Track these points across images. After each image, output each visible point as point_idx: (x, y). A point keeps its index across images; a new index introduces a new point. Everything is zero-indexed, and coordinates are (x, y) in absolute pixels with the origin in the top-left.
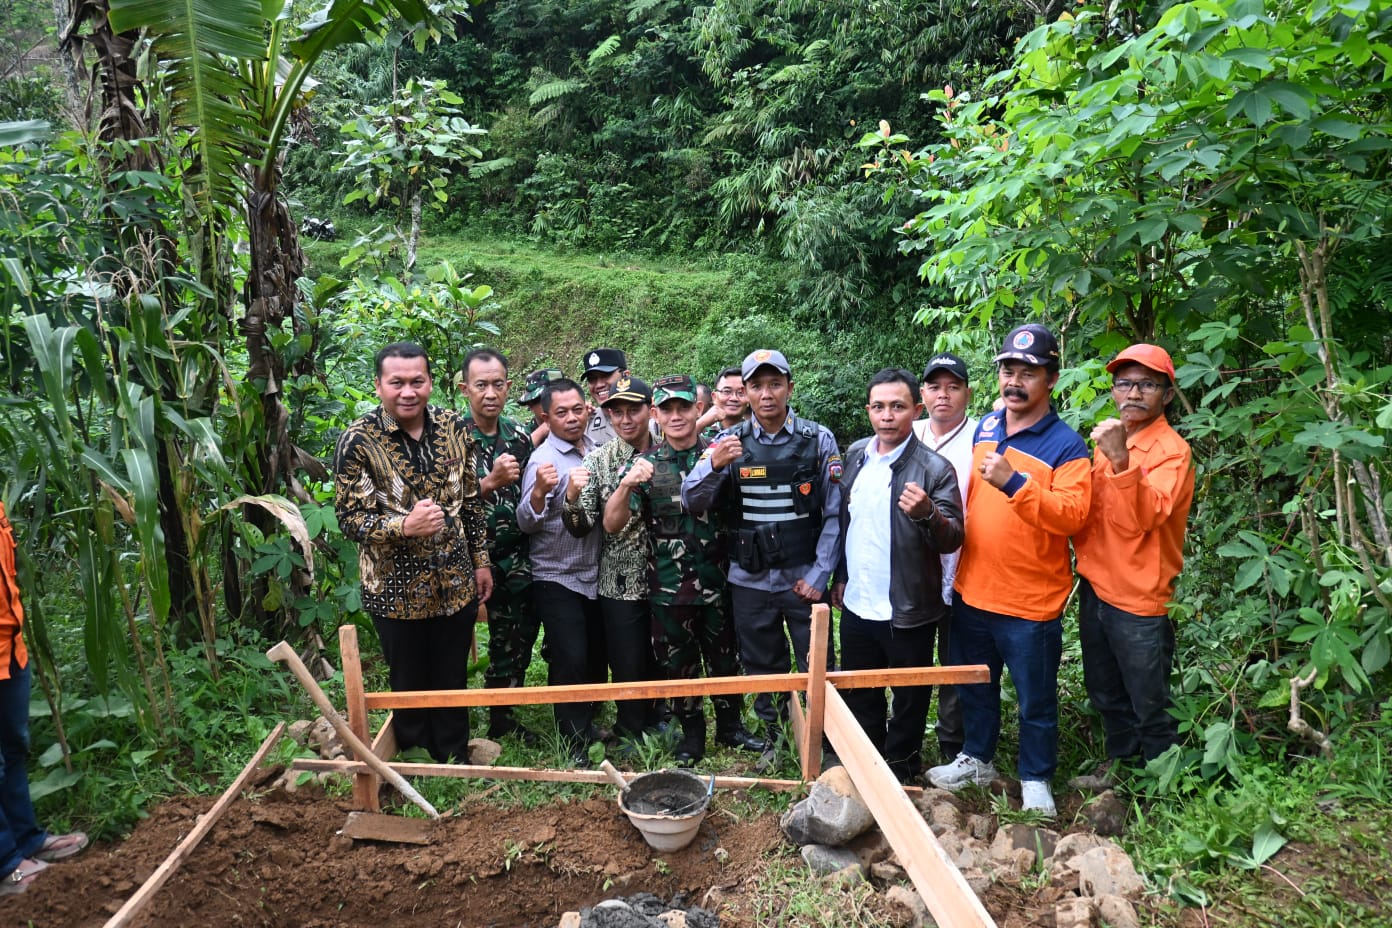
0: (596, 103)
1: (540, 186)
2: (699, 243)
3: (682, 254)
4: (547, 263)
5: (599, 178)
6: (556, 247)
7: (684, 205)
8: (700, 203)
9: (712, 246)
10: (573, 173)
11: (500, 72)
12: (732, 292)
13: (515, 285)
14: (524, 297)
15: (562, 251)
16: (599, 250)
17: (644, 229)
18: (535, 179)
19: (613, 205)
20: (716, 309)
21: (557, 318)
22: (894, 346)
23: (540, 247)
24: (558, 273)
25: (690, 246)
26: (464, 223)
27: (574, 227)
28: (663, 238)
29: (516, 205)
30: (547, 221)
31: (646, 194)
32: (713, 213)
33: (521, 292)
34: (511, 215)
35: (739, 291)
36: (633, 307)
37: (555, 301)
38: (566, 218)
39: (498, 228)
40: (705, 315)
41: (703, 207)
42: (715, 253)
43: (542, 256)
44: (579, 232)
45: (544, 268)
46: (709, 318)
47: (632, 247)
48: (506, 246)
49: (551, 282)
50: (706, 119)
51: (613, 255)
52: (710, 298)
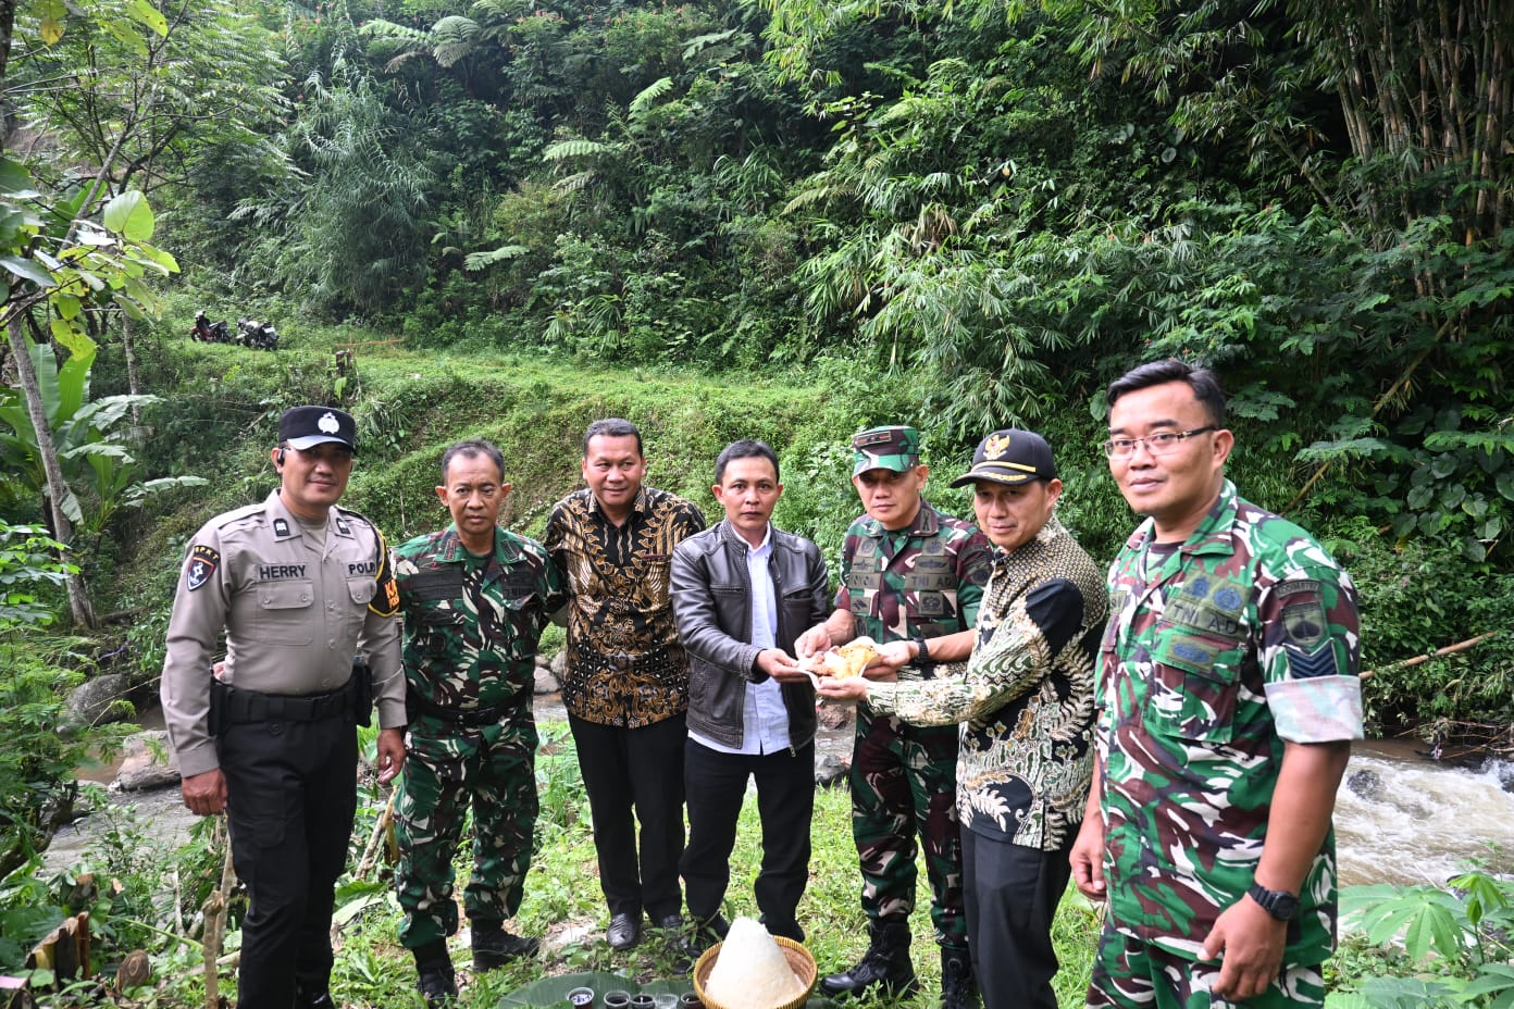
0: (640, 172)
1: (560, 281)
2: (776, 354)
3: (753, 368)
4: (560, 378)
5: (640, 268)
6: (578, 356)
7: (756, 303)
8: (779, 299)
9: (794, 356)
10: (602, 262)
11: (517, 142)
12: (827, 412)
13: (510, 404)
14: (521, 420)
15: (584, 363)
16: (637, 363)
17: (701, 334)
18: (554, 271)
19: (657, 300)
20: (801, 436)
21: (566, 450)
22: (1099, 488)
23: (555, 361)
24: (572, 388)
25: (765, 359)
26: (460, 334)
27: (604, 331)
28: (726, 347)
29: (527, 307)
30: (565, 325)
31: (704, 292)
32: (798, 312)
33: (516, 414)
34: (521, 323)
35: (838, 409)
36: (678, 431)
37: (565, 426)
38: (591, 322)
39: (502, 340)
40: (786, 443)
41: (782, 304)
42: (800, 367)
43: (557, 370)
44: (610, 339)
45: (553, 382)
46: (794, 448)
47: (683, 357)
48: (508, 358)
49: (562, 400)
50: (788, 186)
51: (655, 369)
52: (794, 420)
